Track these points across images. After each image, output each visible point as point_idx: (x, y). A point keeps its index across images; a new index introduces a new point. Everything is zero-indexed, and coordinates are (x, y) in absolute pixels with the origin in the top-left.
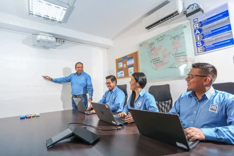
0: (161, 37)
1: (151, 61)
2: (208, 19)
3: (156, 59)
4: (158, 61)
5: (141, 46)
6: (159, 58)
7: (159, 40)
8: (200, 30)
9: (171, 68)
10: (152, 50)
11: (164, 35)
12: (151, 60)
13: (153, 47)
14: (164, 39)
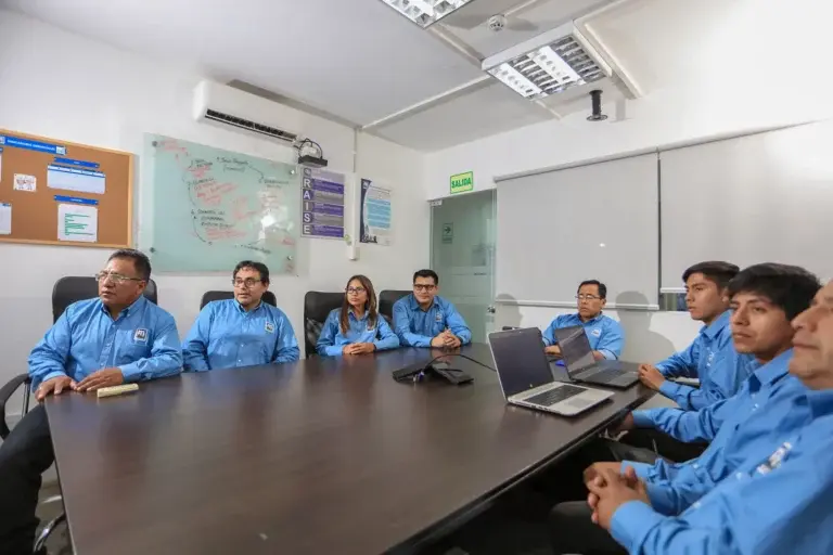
0: (235, 161)
1: (193, 213)
2: (324, 182)
3: (214, 216)
4: (218, 222)
5: (155, 144)
6: (221, 213)
7: (228, 165)
8: (312, 194)
9: (252, 248)
10: (201, 181)
11: (246, 163)
12: (196, 211)
13: (208, 174)
14: (242, 170)
